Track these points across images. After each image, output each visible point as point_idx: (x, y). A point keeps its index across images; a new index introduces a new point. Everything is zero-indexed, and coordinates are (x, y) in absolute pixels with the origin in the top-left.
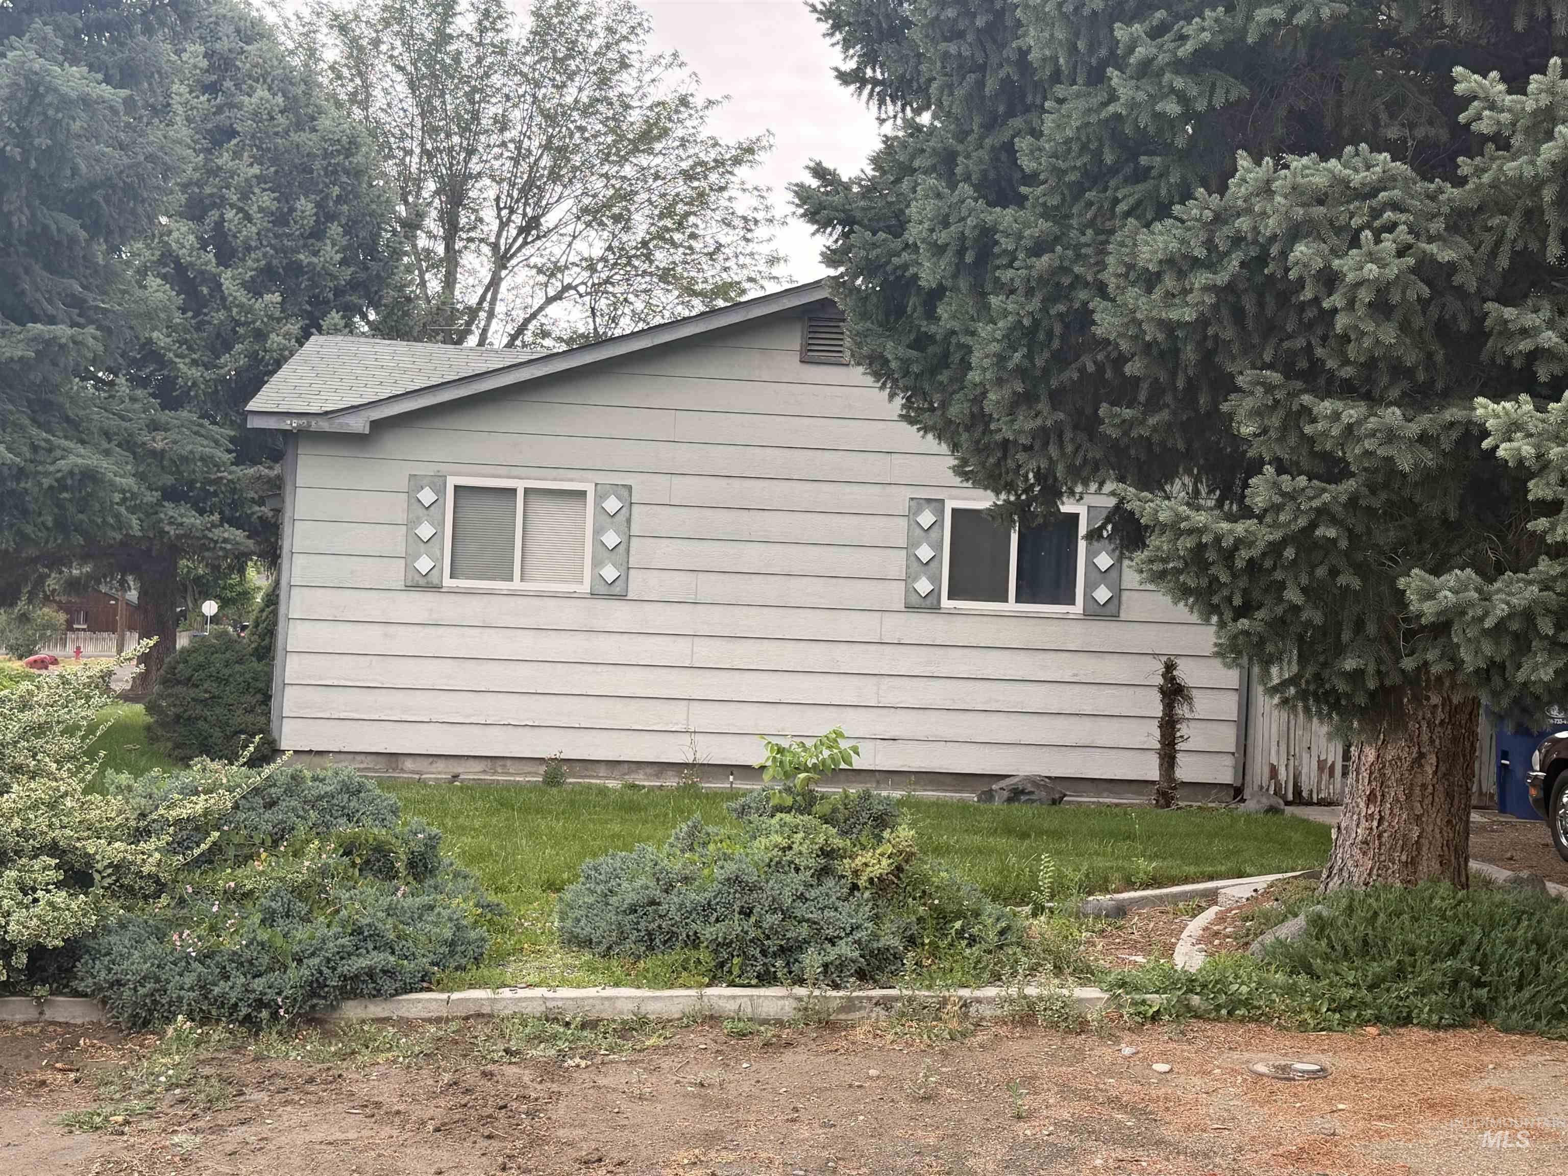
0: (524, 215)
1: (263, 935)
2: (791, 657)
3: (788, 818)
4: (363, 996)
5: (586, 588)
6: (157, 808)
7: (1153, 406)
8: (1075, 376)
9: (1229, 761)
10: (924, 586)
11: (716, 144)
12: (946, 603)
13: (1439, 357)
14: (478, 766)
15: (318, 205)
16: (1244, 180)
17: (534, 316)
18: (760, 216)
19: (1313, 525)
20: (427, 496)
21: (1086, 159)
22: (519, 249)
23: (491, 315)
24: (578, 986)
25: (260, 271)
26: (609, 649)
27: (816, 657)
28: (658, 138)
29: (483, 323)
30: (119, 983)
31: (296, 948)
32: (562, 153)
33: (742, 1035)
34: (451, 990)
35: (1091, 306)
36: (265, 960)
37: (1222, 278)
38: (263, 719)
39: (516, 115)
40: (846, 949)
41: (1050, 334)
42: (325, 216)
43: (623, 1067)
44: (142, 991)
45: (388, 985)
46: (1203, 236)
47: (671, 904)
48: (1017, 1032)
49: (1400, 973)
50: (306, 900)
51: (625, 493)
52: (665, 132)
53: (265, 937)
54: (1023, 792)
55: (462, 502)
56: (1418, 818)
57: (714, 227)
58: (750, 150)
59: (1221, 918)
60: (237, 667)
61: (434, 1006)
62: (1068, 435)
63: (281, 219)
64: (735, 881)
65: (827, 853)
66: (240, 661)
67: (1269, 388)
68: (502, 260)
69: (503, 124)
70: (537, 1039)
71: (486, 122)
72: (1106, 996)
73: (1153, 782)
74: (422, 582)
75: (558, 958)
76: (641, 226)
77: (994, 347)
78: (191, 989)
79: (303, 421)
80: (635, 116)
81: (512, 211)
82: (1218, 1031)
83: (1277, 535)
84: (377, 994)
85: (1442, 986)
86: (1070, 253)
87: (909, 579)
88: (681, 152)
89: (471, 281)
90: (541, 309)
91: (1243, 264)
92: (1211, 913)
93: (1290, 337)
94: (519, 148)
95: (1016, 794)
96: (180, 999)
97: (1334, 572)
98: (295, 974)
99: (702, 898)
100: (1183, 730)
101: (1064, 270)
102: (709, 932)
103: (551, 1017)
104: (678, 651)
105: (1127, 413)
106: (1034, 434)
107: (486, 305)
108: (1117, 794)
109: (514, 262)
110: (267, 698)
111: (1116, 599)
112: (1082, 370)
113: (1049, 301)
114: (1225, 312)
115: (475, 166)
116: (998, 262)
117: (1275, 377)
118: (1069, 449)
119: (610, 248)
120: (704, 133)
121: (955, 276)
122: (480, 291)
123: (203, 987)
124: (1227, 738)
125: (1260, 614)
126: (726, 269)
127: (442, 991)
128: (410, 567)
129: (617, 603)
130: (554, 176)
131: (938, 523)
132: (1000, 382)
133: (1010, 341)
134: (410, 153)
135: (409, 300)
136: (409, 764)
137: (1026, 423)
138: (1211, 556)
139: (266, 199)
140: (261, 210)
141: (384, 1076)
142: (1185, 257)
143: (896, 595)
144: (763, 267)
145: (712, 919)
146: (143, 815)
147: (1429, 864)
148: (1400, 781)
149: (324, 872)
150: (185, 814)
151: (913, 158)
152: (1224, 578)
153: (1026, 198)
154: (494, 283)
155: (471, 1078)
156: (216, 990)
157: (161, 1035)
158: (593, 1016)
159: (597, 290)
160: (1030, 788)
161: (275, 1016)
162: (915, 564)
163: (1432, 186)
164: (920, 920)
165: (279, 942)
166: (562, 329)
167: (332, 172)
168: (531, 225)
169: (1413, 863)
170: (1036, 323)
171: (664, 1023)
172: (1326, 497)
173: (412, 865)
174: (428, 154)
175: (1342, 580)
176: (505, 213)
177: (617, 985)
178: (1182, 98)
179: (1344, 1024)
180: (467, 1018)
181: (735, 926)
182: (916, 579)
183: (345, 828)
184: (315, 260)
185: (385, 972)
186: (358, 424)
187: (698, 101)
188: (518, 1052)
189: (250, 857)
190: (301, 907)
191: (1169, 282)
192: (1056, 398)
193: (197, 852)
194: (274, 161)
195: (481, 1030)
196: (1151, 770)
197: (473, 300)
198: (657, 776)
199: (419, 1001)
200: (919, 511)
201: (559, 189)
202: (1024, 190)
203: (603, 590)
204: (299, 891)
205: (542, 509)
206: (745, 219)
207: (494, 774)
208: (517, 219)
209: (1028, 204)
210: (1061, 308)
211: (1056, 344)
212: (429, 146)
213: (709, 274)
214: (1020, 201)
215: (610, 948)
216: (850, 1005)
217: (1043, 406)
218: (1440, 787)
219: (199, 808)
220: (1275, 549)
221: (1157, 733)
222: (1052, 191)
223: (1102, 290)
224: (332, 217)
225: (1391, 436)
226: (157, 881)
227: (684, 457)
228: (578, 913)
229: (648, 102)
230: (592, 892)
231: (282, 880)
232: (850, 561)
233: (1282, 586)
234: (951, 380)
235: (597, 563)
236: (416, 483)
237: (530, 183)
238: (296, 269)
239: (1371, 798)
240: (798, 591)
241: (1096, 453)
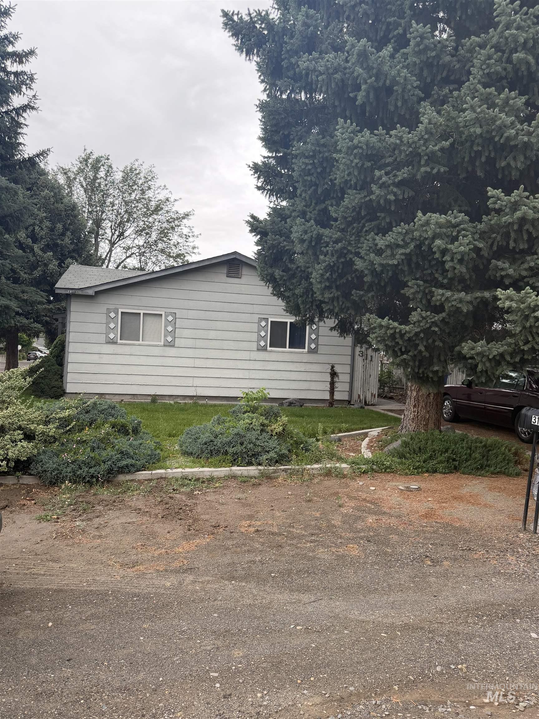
0: (119, 231)
1: (92, 455)
2: (224, 364)
3: (250, 414)
4: (124, 473)
5: (162, 343)
6: (52, 414)
7: (368, 291)
8: (345, 281)
9: (347, 393)
10: (262, 343)
11: (177, 213)
12: (269, 348)
13: (474, 277)
14: (129, 397)
15: (63, 226)
16: (420, 220)
17: (122, 262)
18: (190, 235)
19: (430, 327)
20: (112, 315)
21: (354, 213)
22: (117, 242)
23: (109, 261)
24: (192, 468)
25: (45, 245)
26: (170, 362)
27: (231, 364)
28: (159, 210)
29: (106, 264)
30: (45, 471)
31: (103, 459)
32: (130, 214)
33: (245, 482)
34: (152, 470)
35: (353, 259)
36: (93, 463)
37: (408, 251)
38: (61, 383)
39: (117, 202)
40: (272, 454)
41: (338, 267)
42: (66, 229)
43: (212, 494)
44: (53, 474)
45: (133, 470)
46: (402, 237)
47: (218, 442)
48: (326, 478)
49: (431, 457)
50: (104, 443)
51: (174, 315)
52: (162, 209)
53: (93, 455)
54: (292, 403)
55: (123, 317)
56: (428, 411)
57: (176, 237)
58: (188, 215)
59: (371, 441)
60: (53, 367)
61: (147, 476)
62: (341, 299)
63: (52, 230)
64: (238, 434)
65: (263, 425)
66: (53, 365)
67: (419, 286)
68: (112, 244)
69: (113, 204)
70: (183, 485)
71: (108, 204)
72: (349, 466)
73: (328, 400)
74: (111, 341)
75: (182, 459)
76: (154, 236)
77: (321, 272)
78: (70, 472)
79: (73, 291)
80: (153, 203)
81: (115, 230)
82: (382, 476)
83: (419, 330)
84: (129, 472)
85: (444, 461)
86: (347, 243)
87: (258, 341)
88: (166, 214)
89: (103, 251)
90: (125, 259)
91: (414, 247)
92: (367, 440)
93: (427, 269)
94: (118, 212)
95: (291, 404)
96: (67, 476)
97: (434, 341)
98: (104, 467)
99: (228, 440)
100: (336, 385)
101: (344, 248)
102: (231, 450)
103: (184, 478)
104: (190, 363)
105: (362, 293)
106: (329, 298)
107: (108, 258)
108: (316, 403)
109: (116, 245)
110: (62, 377)
111: (317, 348)
112: (347, 279)
113: (339, 258)
114: (405, 262)
115: (104, 216)
116: (322, 245)
117: (421, 283)
118: (341, 303)
119: (145, 242)
120: (174, 209)
121: (307, 249)
122: (106, 254)
123: (74, 472)
124: (347, 387)
125: (410, 354)
126: (180, 250)
127: (149, 470)
128: (107, 337)
129: (172, 348)
130: (128, 221)
131: (267, 325)
132: (320, 282)
133: (326, 270)
134: (84, 212)
135: (91, 255)
136: (107, 397)
137: (327, 295)
138: (397, 336)
139: (48, 224)
140: (46, 226)
141: (137, 499)
142: (395, 244)
143: (254, 346)
144: (191, 250)
145: (231, 446)
146: (47, 417)
147: (431, 425)
148: (423, 401)
149: (108, 434)
150: (62, 416)
151: (291, 212)
152: (401, 342)
153: (333, 225)
154: (111, 251)
155: (167, 499)
156: (78, 473)
157: (60, 487)
158: (197, 477)
159: (142, 254)
160: (294, 402)
161: (97, 481)
162: (260, 337)
163: (475, 225)
164: (291, 444)
165: (97, 457)
166: (131, 266)
167: (68, 216)
168: (121, 234)
169: (427, 425)
170: (335, 264)
171: (219, 479)
172: (436, 318)
173: (133, 431)
174: (90, 213)
175: (437, 343)
176: (113, 231)
177: (203, 467)
178: (395, 194)
179: (418, 473)
180: (158, 479)
181: (239, 448)
182: (260, 341)
183: (112, 420)
184: (62, 242)
185: (131, 465)
186: (91, 292)
187: (172, 200)
188: (177, 490)
189: (83, 429)
190: (103, 445)
191: (389, 252)
192: (337, 288)
193: (68, 428)
194: (50, 212)
195: (164, 483)
196: (327, 396)
197: (104, 257)
198: (184, 399)
199: (142, 474)
200: (261, 322)
201: (129, 224)
202: (332, 223)
203: (168, 344)
204: (102, 440)
205: (149, 320)
206: (186, 235)
207: (134, 399)
208: (117, 233)
209: (333, 227)
210: (343, 260)
211: (340, 271)
212: (90, 210)
213: (175, 251)
214: (331, 227)
215: (198, 455)
216: (275, 472)
217: (334, 290)
218: (434, 403)
219: (67, 414)
220: (417, 334)
221: (329, 386)
222: (341, 223)
223: (357, 254)
224: (67, 229)
225: (461, 301)
226: (54, 437)
227: (191, 304)
228: (187, 444)
229: (157, 200)
230: (190, 438)
231: (96, 437)
232: (240, 336)
233: (418, 345)
234: (297, 282)
235: (165, 336)
236: (109, 311)
237: (121, 222)
238: (56, 245)
239: (415, 406)
240: (226, 345)
241: (348, 304)
